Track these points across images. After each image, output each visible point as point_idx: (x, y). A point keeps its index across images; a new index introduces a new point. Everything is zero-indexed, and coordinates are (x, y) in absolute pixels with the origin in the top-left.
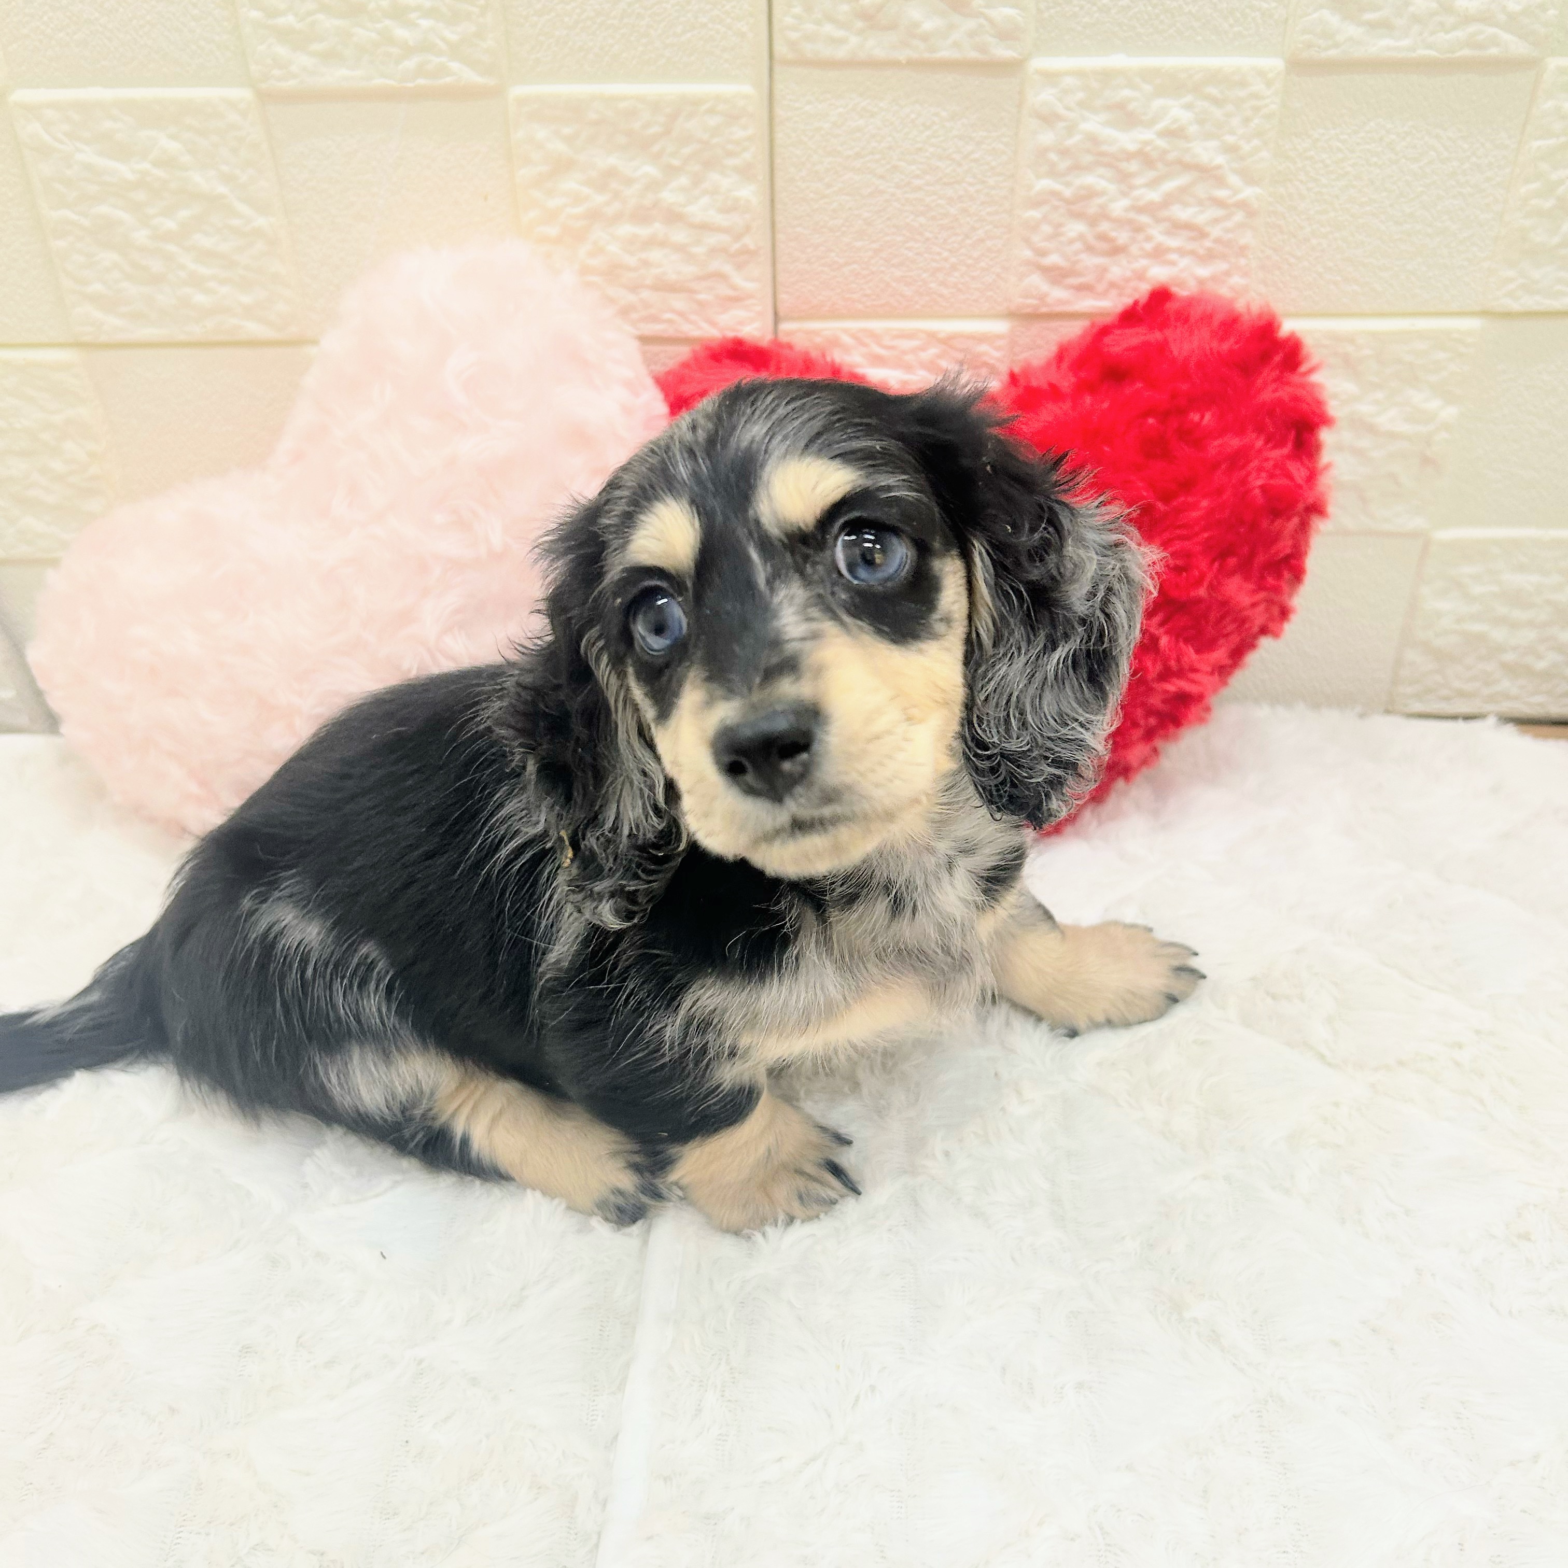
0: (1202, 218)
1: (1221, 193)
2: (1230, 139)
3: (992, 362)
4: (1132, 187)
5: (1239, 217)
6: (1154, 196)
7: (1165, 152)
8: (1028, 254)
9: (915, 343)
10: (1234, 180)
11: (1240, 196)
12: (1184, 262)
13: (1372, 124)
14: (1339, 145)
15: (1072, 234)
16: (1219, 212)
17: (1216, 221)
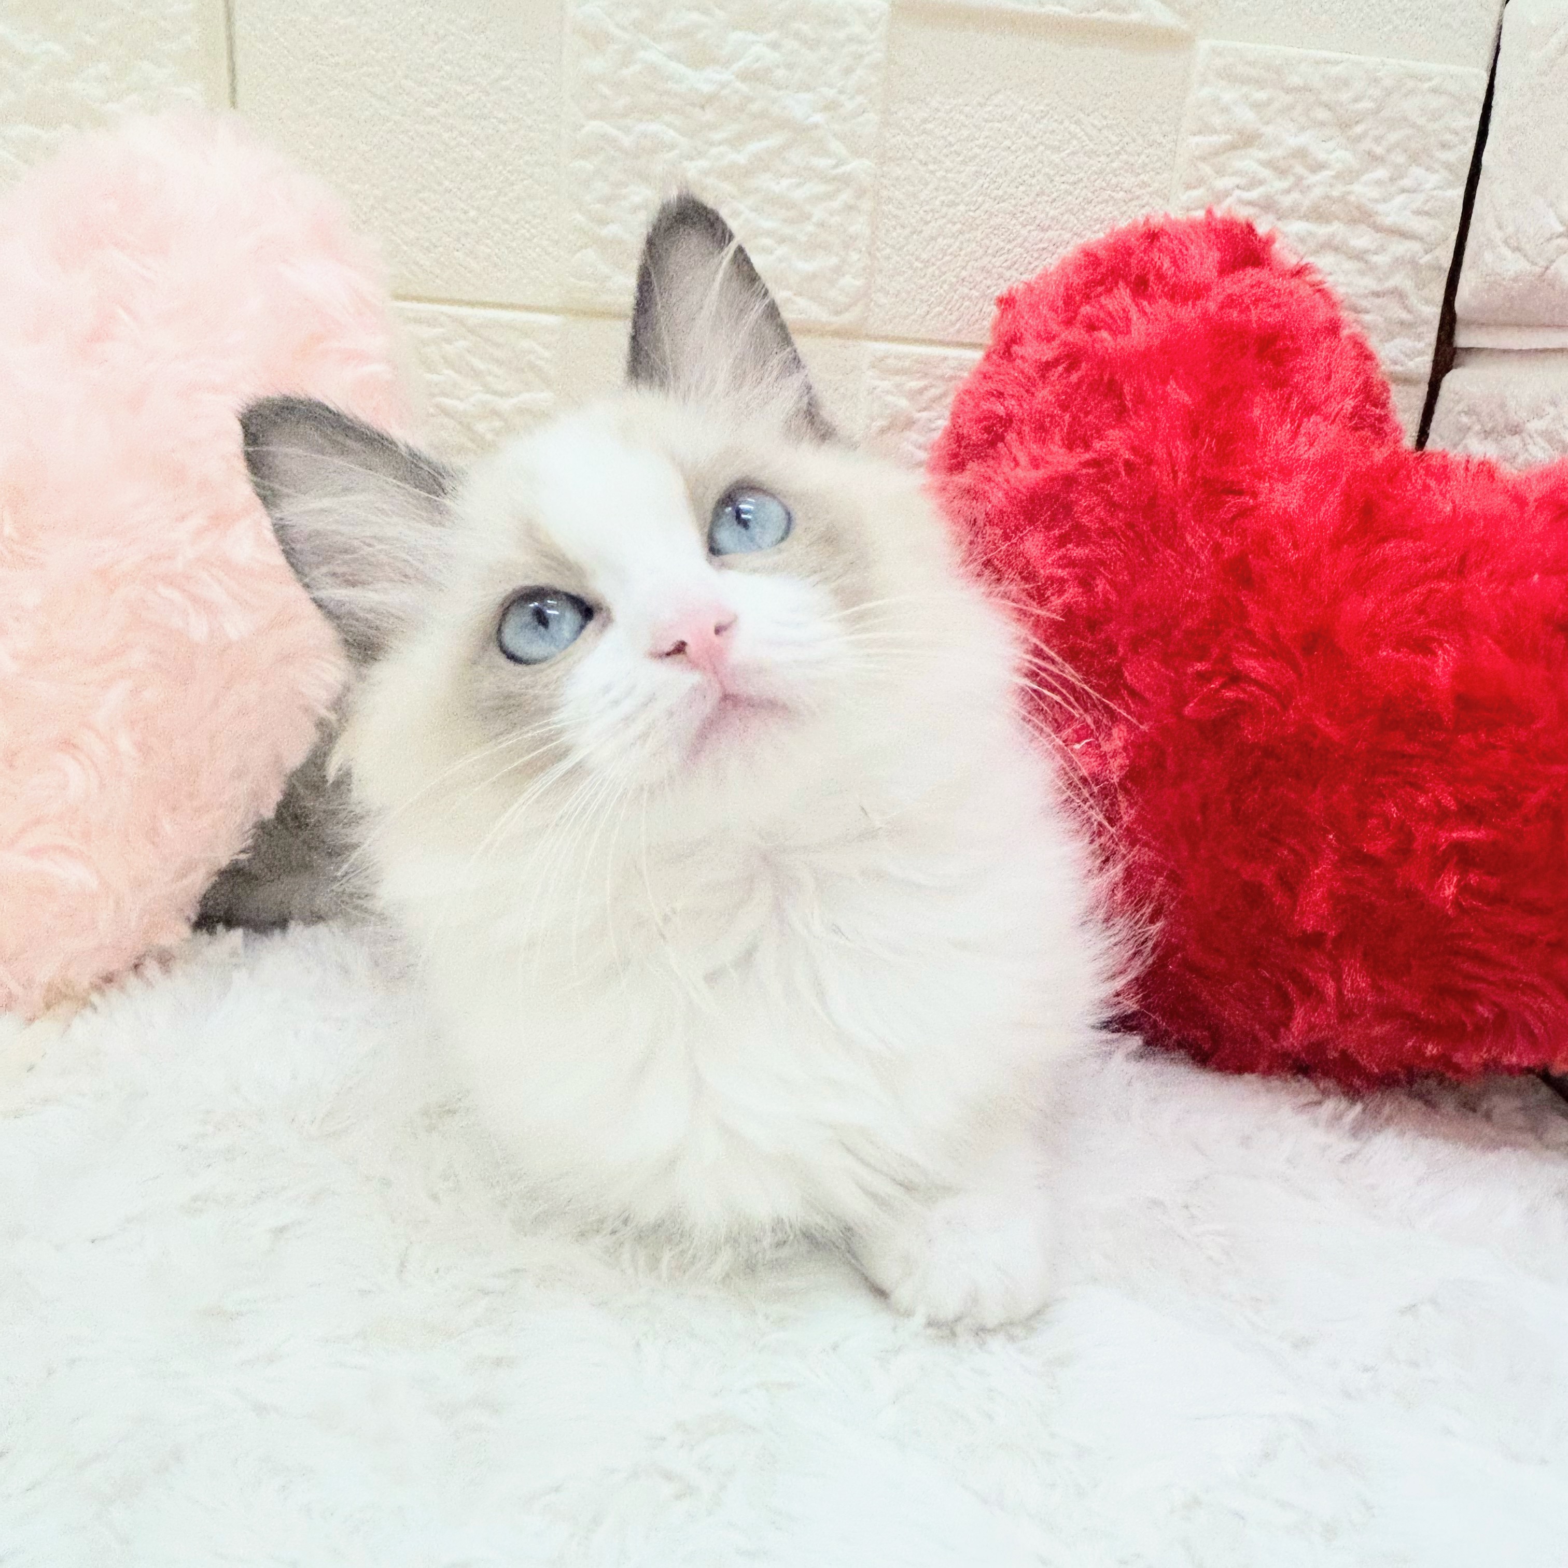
0: (798, 194)
1: (822, 163)
2: (831, 93)
3: (540, 363)
4: (712, 144)
5: (846, 196)
6: (741, 158)
7: (750, 100)
8: (579, 217)
9: (438, 331)
10: (835, 146)
11: (847, 168)
12: (781, 251)
13: (1001, 97)
14: (962, 117)
15: (637, 199)
16: (821, 188)
17: (816, 199)
